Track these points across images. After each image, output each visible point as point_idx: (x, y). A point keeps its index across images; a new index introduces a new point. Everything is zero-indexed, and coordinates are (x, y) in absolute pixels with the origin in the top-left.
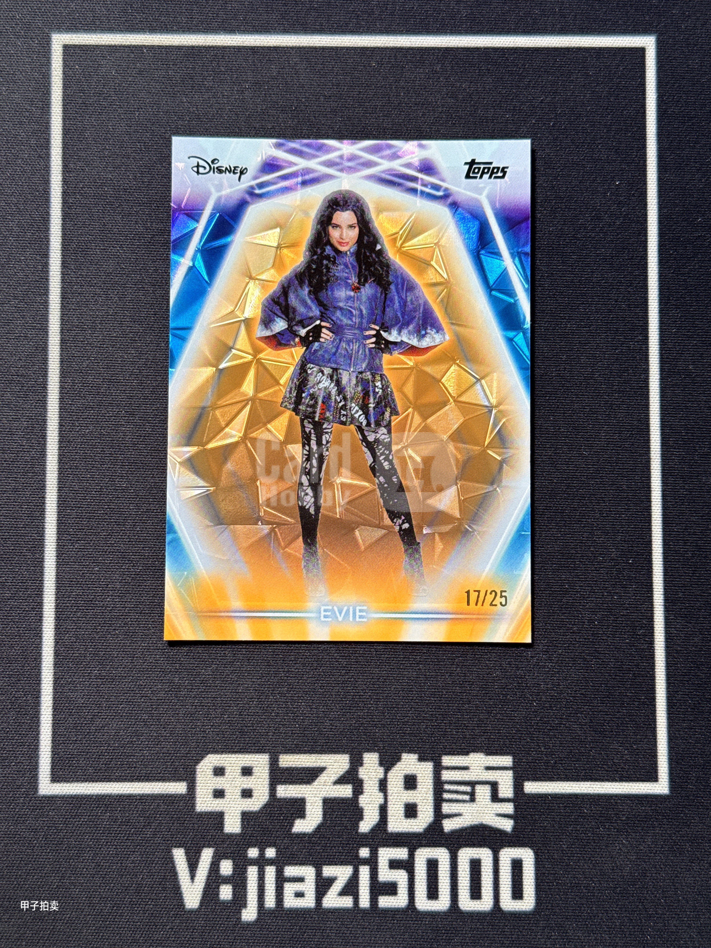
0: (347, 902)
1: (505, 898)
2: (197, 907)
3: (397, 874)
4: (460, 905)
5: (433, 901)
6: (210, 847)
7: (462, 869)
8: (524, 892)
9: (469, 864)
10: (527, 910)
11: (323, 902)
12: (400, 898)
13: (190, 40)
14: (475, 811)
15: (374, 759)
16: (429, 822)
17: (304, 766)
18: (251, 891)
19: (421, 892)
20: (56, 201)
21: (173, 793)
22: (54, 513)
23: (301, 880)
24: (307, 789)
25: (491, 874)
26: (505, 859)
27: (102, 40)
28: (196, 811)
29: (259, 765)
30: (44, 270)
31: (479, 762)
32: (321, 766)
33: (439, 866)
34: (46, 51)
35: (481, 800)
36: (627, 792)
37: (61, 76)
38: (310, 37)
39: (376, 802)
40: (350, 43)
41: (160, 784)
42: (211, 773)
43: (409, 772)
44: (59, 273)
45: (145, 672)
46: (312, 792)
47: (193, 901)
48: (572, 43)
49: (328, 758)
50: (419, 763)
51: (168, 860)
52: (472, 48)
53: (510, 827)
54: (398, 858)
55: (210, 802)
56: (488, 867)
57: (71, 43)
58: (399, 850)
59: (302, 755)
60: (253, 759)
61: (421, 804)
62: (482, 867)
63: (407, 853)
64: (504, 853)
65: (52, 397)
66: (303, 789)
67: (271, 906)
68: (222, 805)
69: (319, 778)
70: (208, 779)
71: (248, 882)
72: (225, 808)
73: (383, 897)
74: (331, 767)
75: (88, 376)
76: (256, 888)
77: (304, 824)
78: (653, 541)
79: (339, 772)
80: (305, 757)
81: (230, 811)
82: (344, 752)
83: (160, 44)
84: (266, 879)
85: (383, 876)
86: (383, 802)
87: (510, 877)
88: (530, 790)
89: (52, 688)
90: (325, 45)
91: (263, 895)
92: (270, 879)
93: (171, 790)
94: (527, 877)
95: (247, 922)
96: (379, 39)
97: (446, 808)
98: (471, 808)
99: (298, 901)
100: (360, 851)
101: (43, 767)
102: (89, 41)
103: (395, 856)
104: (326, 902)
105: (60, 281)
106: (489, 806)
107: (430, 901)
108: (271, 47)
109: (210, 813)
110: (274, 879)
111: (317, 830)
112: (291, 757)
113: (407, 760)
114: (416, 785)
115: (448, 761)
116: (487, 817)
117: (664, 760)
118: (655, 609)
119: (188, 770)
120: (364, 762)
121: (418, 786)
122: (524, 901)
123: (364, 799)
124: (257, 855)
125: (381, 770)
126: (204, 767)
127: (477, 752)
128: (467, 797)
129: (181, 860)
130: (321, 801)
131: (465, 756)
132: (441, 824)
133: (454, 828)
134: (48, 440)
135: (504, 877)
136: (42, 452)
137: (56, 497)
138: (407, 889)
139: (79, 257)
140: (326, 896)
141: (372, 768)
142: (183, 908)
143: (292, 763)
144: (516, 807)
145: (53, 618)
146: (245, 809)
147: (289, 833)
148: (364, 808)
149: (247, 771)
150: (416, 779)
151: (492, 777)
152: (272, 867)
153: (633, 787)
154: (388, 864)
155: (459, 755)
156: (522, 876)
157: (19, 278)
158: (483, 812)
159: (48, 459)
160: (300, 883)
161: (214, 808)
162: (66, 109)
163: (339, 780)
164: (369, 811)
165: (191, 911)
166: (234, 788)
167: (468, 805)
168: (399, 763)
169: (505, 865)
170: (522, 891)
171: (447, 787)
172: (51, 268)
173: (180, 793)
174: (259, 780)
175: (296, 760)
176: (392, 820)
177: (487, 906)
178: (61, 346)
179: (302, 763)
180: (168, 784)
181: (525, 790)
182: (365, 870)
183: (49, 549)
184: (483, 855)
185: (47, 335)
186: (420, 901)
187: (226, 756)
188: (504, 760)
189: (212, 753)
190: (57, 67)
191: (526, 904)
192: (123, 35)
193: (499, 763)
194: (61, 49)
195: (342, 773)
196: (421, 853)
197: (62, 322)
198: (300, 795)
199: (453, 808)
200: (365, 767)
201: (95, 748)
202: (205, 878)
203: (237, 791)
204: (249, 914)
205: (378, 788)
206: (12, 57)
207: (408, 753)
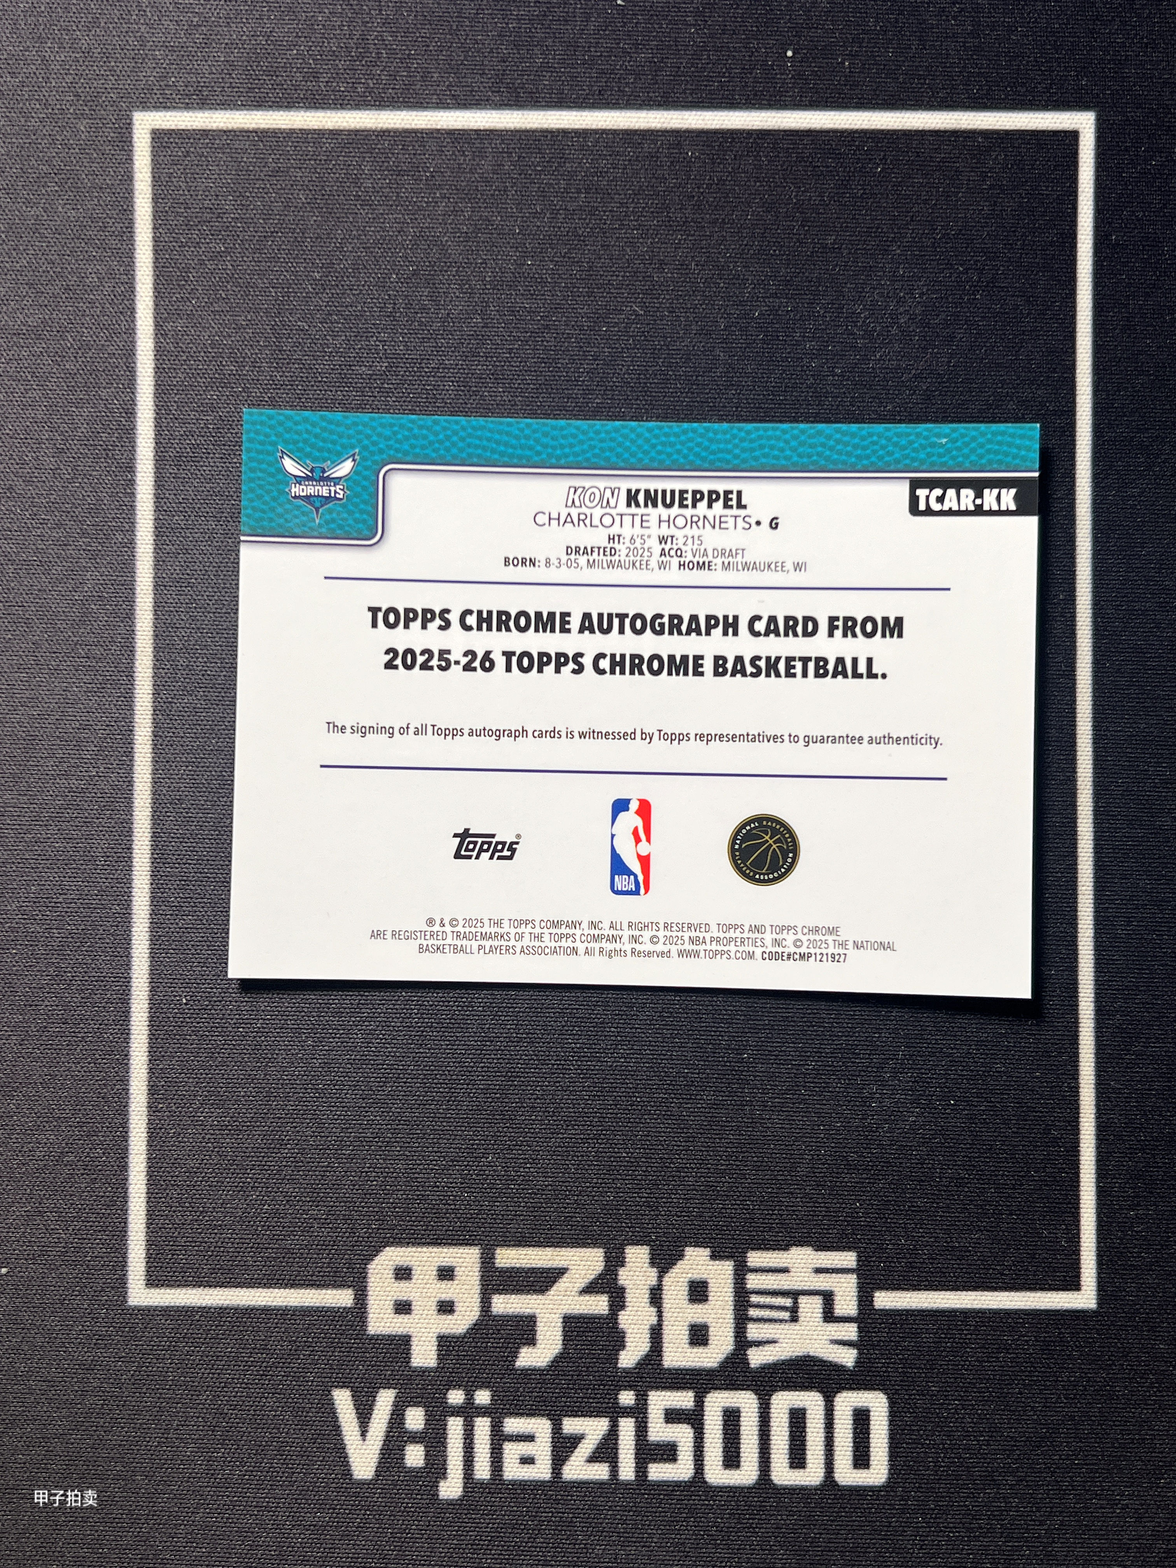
0: (600, 1472)
1: (842, 1466)
2: (370, 1477)
3: (678, 1430)
4: (773, 1478)
5: (733, 1472)
6: (389, 1388)
7: (776, 1424)
8: (872, 1458)
9: (787, 1416)
10: (876, 1484)
11: (563, 1472)
12: (682, 1466)
13: (352, 120)
14: (798, 1336)
15: (641, 1256)
16: (727, 1352)
17: (534, 1266)
18: (452, 1454)
19: (713, 1458)
20: (144, 383)
21: (333, 1305)
22: (145, 873)
23: (529, 1438)
24: (538, 1301)
25: (822, 1430)
26: (843, 1408)
27: (212, 120)
28: (367, 1333)
29: (464, 1264)
30: (129, 491)
31: (803, 1261)
32: (560, 1266)
33: (742, 1419)
34: (124, 139)
35: (808, 1319)
36: (1033, 1307)
37: (149, 180)
38: (542, 113)
39: (645, 1322)
40: (607, 123)
41: (313, 1291)
42: (390, 1276)
43: (697, 1276)
44: (152, 496)
45: (288, 1120)
46: (546, 1306)
47: (364, 1468)
48: (962, 122)
49: (572, 1254)
50: (712, 1263)
51: (326, 1406)
52: (802, 131)
53: (852, 1360)
54: (678, 1407)
55: (390, 1320)
56: (816, 1421)
57: (163, 127)
58: (679, 1394)
59: (531, 1248)
60: (454, 1255)
61: (714, 1324)
62: (807, 1421)
63: (693, 1399)
64: (842, 1399)
65: (141, 692)
66: (532, 1301)
67: (484, 1477)
68: (409, 1325)
69: (557, 1284)
70: (386, 1284)
71: (448, 1441)
72: (412, 1330)
73: (656, 1465)
74: (576, 1267)
75: (197, 658)
76: (460, 1450)
77: (534, 1355)
78: (1080, 918)
79: (588, 1276)
80: (535, 1253)
81: (420, 1334)
82: (594, 1245)
83: (305, 127)
84: (476, 1437)
85: (655, 1434)
86: (655, 1322)
87: (851, 1435)
88: (884, 1304)
89: (146, 1143)
90: (567, 127)
91: (472, 1461)
92: (483, 1437)
93: (331, 1301)
94: (877, 1436)
95: (446, 1500)
96: (654, 116)
97: (754, 1331)
98: (791, 1332)
99: (525, 1470)
100: (620, 1397)
101: (134, 1264)
102: (192, 123)
103: (675, 1403)
104: (568, 1471)
105: (153, 509)
106: (819, 1328)
107: (727, 1471)
108: (480, 130)
109: (389, 1336)
110: (488, 1437)
111: (555, 1364)
112: (514, 1252)
113: (693, 1258)
114: (707, 1296)
115: (757, 1260)
116: (816, 1346)
117: (1090, 1257)
118: (1081, 1025)
119: (356, 1270)
120: (627, 1260)
121: (710, 1298)
122: (872, 1471)
123: (626, 1317)
124: (462, 1401)
125: (653, 1273)
126: (379, 1267)
127: (802, 1246)
128: (786, 1315)
129: (346, 1406)
130: (561, 1320)
131: (782, 1252)
132: (746, 1355)
133: (765, 1362)
134: (136, 758)
135: (841, 1435)
136: (126, 777)
137: (149, 847)
138: (692, 1454)
139: (181, 471)
140: (567, 1463)
141: (639, 1269)
142: (350, 1480)
143: (515, 1261)
144: (860, 1330)
145: (146, 1036)
146: (443, 1330)
147: (511, 1367)
148: (626, 1330)
149: (446, 1274)
150: (707, 1287)
151: (825, 1284)
152: (485, 1419)
153: (1042, 1299)
154: (663, 1416)
155: (774, 1250)
156: (869, 1434)
157: (89, 504)
158: (810, 1337)
159: (135, 788)
160: (527, 1443)
161: (396, 1329)
162: (158, 234)
163: (587, 1287)
164: (633, 1335)
165: (362, 1483)
166: (427, 1299)
167: (787, 1327)
168: (680, 1262)
169: (844, 1417)
170: (869, 1456)
171: (754, 1299)
172: (138, 488)
173: (344, 1305)
174: (465, 1287)
175: (522, 1257)
176: (669, 1349)
177: (815, 1479)
178: (155, 611)
179: (531, 1261)
180: (324, 1291)
181: (875, 1303)
182: (628, 1424)
183: (138, 930)
184: (809, 1403)
185: (134, 594)
186: (712, 1471)
187: (414, 1249)
188: (843, 1258)
189: (391, 1244)
190: (143, 166)
191: (874, 1476)
192: (245, 112)
193: (836, 1262)
194: (149, 136)
195: (593, 1277)
196: (714, 1399)
197: (156, 574)
198: (528, 1310)
199: (765, 1331)
200: (628, 1269)
201: (213, 1235)
202: (382, 1434)
203: (430, 1303)
204: (450, 1489)
205: (648, 1301)
206: (72, 151)
207: (695, 1246)
